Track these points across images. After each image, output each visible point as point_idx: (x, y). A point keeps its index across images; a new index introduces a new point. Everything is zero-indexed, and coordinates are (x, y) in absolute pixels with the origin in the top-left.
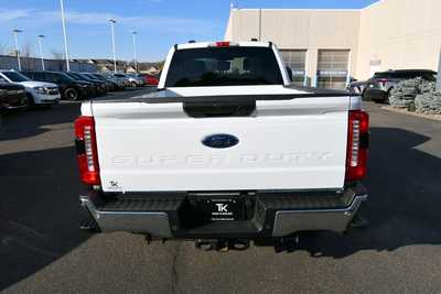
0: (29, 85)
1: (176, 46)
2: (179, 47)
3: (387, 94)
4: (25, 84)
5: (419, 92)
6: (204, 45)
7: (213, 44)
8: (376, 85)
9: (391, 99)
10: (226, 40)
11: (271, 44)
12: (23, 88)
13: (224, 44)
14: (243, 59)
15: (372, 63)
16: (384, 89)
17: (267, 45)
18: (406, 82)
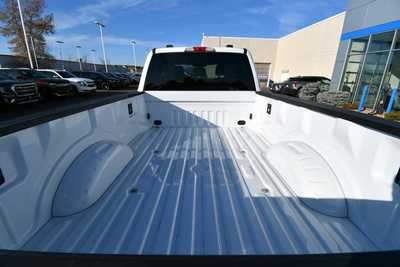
0: (74, 80)
1: (154, 50)
2: (157, 52)
3: (297, 91)
4: (70, 80)
5: (319, 91)
6: (181, 49)
7: (191, 49)
8: (291, 85)
9: (300, 95)
10: (202, 46)
11: (245, 51)
12: (68, 82)
13: (200, 49)
14: (215, 66)
15: (283, 72)
16: (295, 88)
17: (242, 52)
18: (311, 84)
